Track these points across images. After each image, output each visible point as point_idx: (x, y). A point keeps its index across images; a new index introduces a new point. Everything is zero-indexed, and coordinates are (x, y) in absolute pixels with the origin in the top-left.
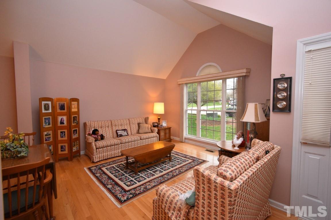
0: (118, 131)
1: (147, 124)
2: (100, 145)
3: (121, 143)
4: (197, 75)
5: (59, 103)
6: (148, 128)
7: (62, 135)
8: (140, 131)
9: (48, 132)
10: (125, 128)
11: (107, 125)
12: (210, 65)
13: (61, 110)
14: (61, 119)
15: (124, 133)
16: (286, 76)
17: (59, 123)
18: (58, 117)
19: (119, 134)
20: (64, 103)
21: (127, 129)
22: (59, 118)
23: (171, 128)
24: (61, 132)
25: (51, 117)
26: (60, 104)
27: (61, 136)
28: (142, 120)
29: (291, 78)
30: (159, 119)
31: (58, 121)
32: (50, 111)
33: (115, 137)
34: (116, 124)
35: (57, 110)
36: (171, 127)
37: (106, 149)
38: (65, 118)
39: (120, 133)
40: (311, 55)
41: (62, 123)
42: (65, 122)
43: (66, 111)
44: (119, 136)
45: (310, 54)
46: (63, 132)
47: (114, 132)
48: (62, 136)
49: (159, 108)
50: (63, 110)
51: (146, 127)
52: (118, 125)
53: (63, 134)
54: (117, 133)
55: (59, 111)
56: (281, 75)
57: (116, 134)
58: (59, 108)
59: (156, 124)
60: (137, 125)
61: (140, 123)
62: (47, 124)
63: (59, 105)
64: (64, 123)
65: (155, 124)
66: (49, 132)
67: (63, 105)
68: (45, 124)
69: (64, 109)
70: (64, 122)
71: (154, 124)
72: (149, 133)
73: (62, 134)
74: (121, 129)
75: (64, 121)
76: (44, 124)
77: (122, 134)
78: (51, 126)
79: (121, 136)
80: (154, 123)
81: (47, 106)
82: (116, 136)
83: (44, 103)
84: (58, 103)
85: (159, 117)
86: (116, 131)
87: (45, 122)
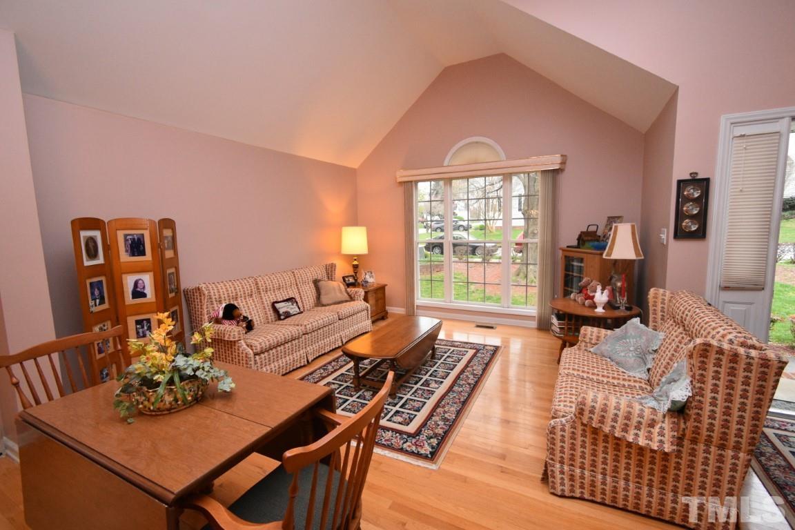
0: (277, 305)
1: (332, 280)
2: (263, 345)
3: (304, 334)
4: (446, 163)
5: (126, 236)
6: (341, 290)
7: (141, 331)
8: (324, 299)
9: (102, 325)
10: (288, 294)
11: (249, 291)
12: (477, 143)
13: (133, 254)
14: (136, 284)
15: (292, 308)
16: (700, 176)
17: (131, 296)
18: (124, 276)
19: (281, 311)
20: (143, 235)
21: (293, 296)
22: (129, 281)
23: (386, 287)
24: (138, 322)
25: (103, 279)
26: (128, 237)
27: (138, 333)
28: (320, 273)
29: (707, 181)
30: (355, 267)
31: (125, 290)
32: (101, 260)
33: (270, 320)
34: (268, 287)
35: (121, 257)
36: (386, 283)
37: (275, 354)
38: (147, 280)
39: (282, 307)
40: (743, 143)
41: (138, 293)
42: (149, 291)
43: (148, 256)
44: (282, 317)
45: (741, 141)
46: (143, 320)
47: (267, 308)
48: (141, 335)
49: (355, 241)
50: (138, 255)
51: (334, 289)
52: (272, 289)
53: (146, 328)
54: (276, 310)
55: (125, 257)
56: (691, 174)
57: (272, 312)
58: (127, 251)
59: (351, 280)
60: (312, 286)
61: (320, 280)
62: (98, 301)
63: (126, 240)
64: (144, 295)
65: (349, 280)
66: (104, 326)
67: (139, 239)
68: (93, 302)
69: (143, 253)
70: (145, 292)
71: (347, 279)
72: (346, 301)
73: (143, 327)
74: (282, 300)
75: (144, 288)
76: (91, 303)
77: (289, 310)
78: (106, 306)
79: (288, 315)
80: (347, 277)
81: (91, 245)
82: (273, 317)
83: (84, 237)
84: (120, 235)
85: (355, 263)
86: (273, 304)
87: (93, 294)
